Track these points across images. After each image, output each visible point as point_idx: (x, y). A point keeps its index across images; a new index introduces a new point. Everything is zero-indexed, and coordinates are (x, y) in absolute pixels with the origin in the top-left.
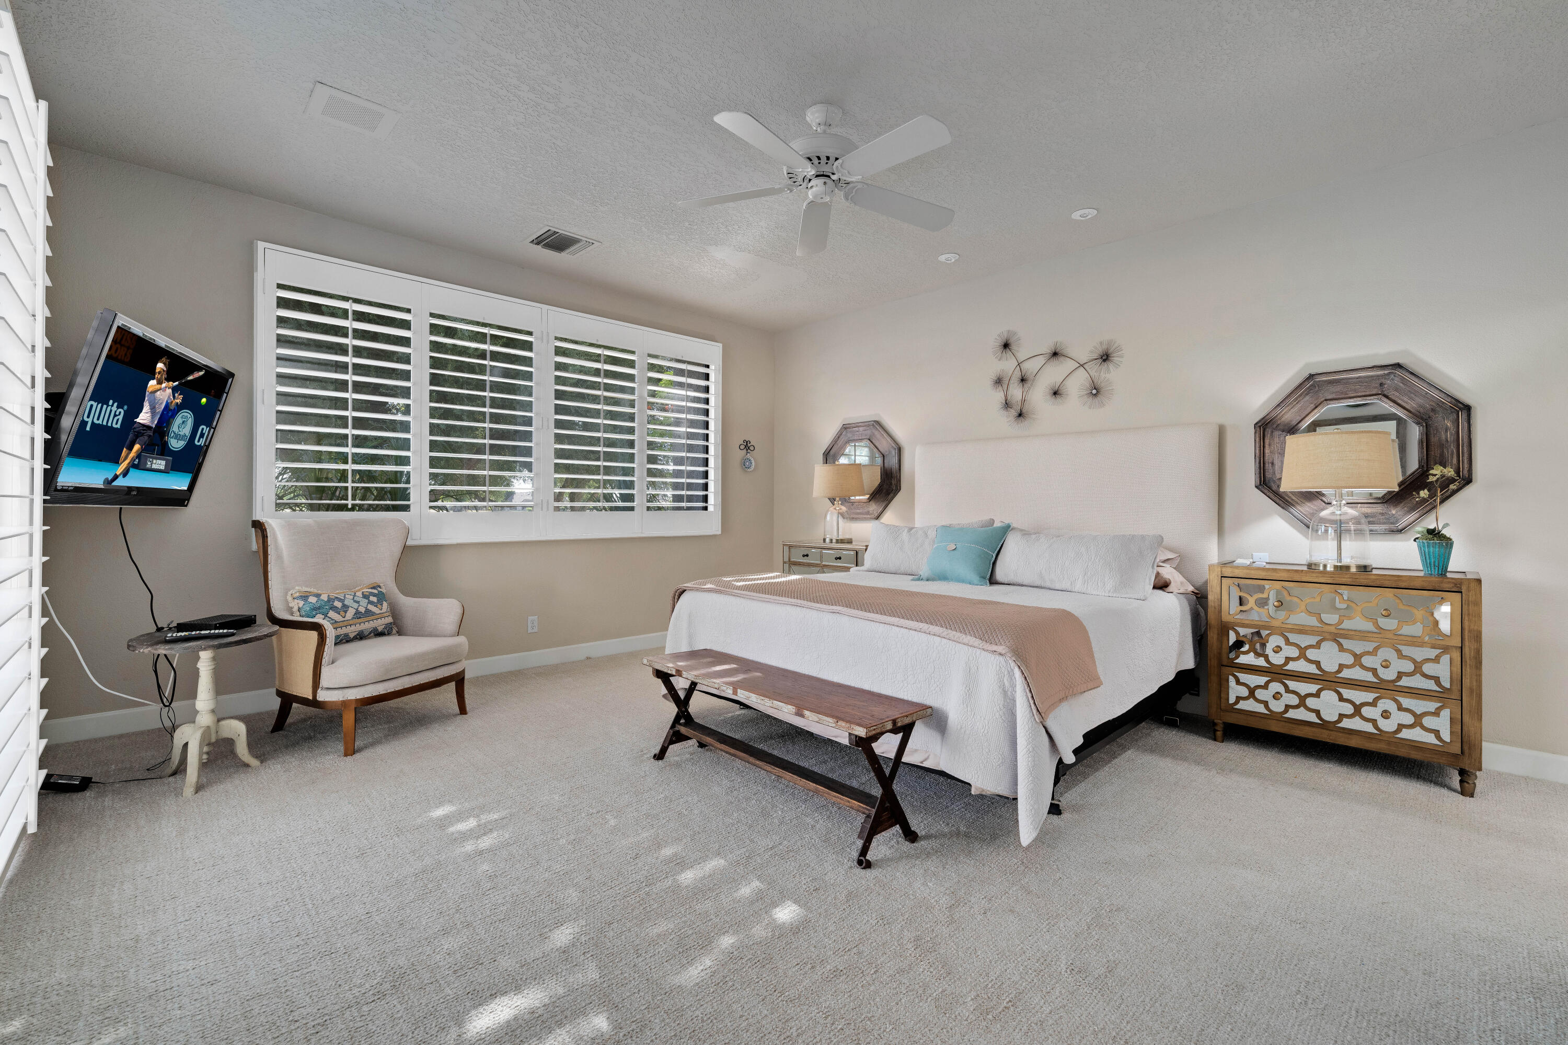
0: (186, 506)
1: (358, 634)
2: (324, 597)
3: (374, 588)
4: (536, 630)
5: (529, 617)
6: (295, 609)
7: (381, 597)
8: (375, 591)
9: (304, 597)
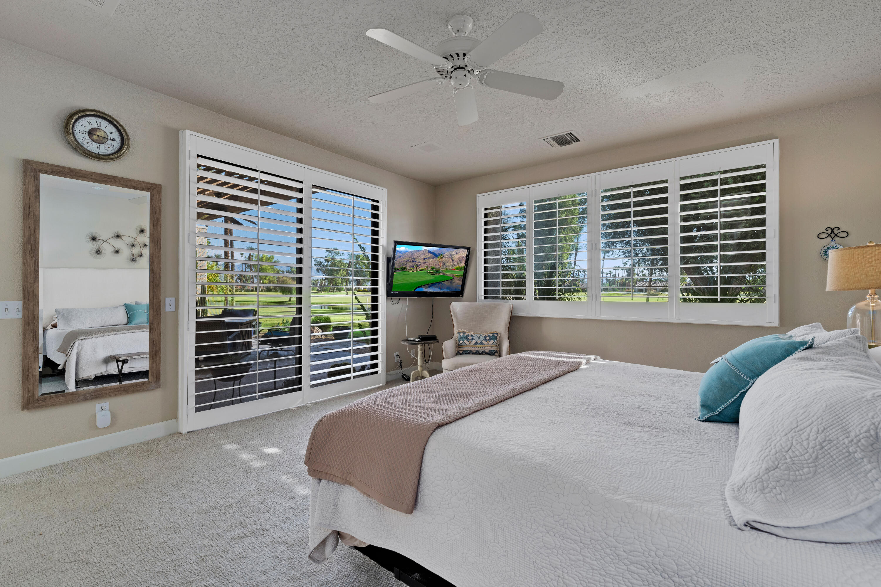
1: (477, 352)
7: (492, 338)
9: (459, 333)
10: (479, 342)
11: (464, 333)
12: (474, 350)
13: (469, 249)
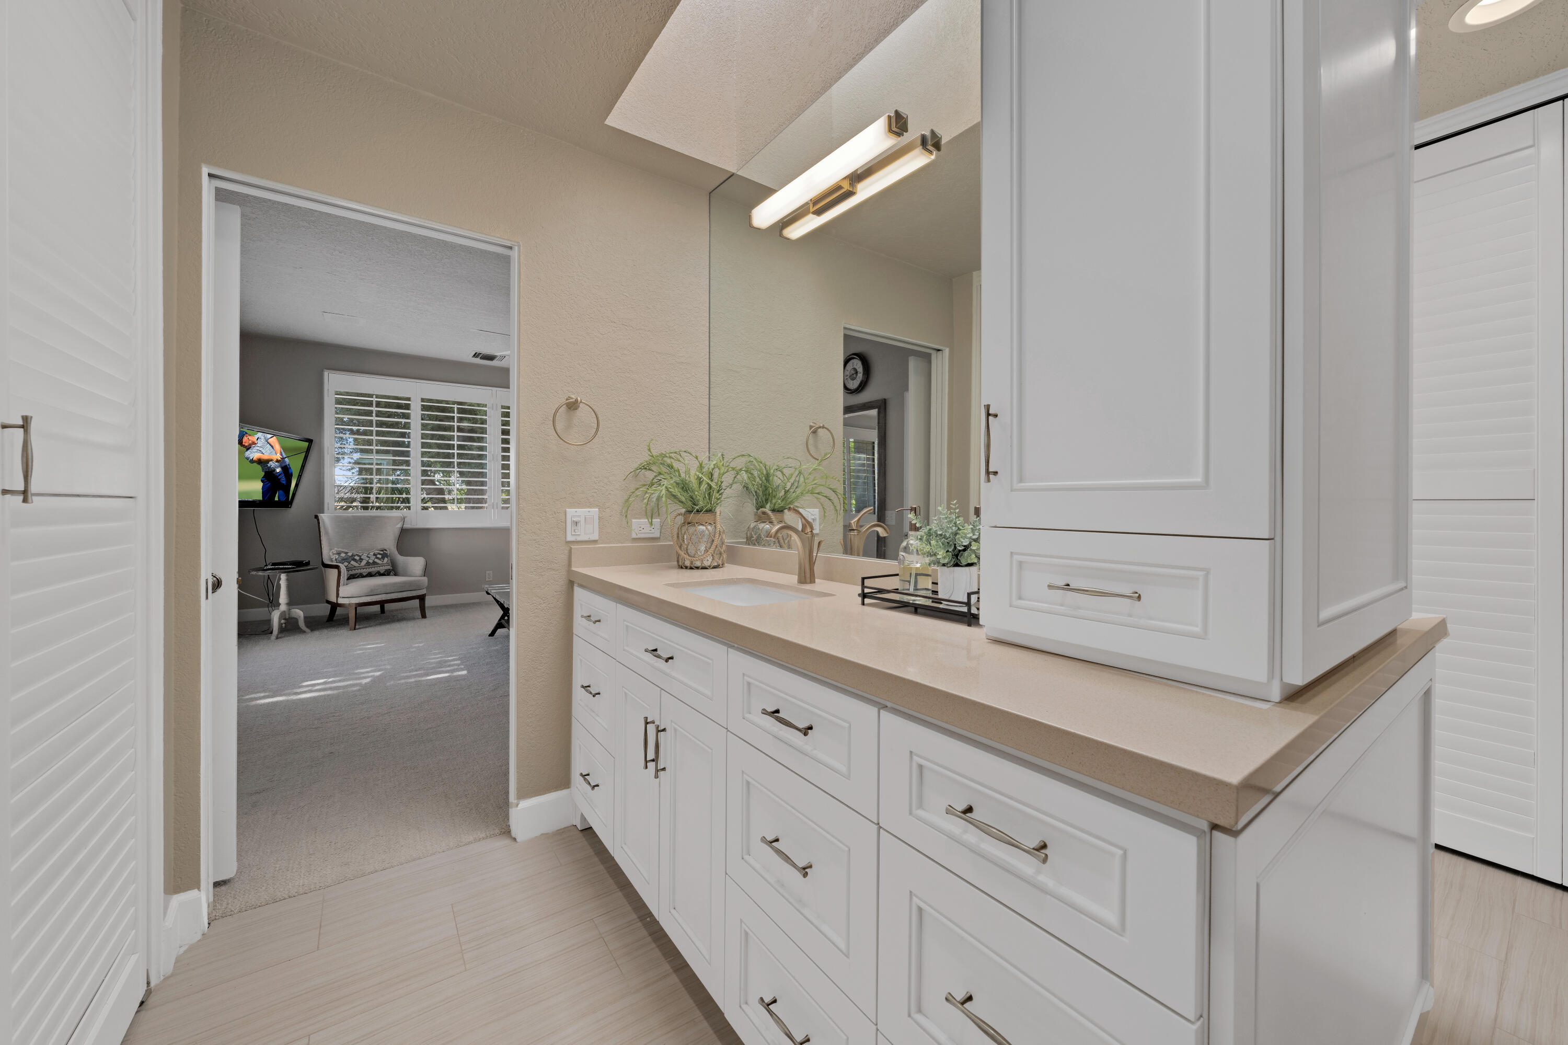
0: (290, 508)
1: (368, 574)
2: (350, 554)
3: (382, 551)
4: (491, 579)
5: (487, 572)
6: (334, 559)
7: (384, 556)
8: (382, 552)
9: (339, 554)
10: (371, 561)
11: (346, 553)
12: (365, 572)
13: (310, 441)
